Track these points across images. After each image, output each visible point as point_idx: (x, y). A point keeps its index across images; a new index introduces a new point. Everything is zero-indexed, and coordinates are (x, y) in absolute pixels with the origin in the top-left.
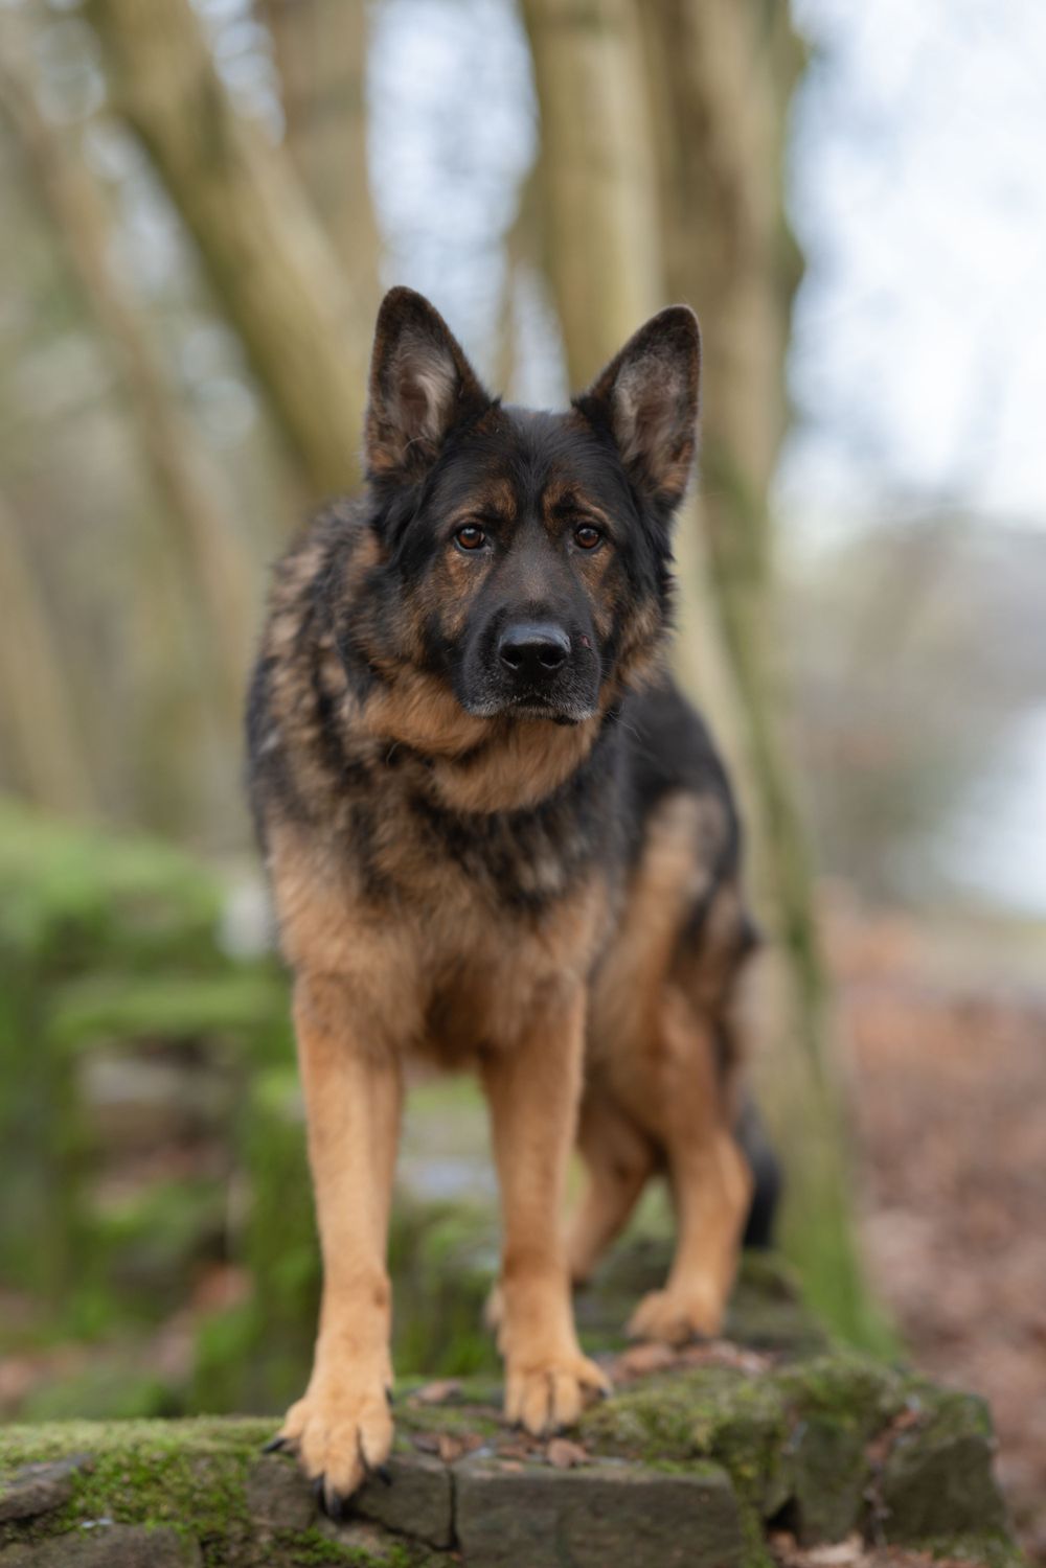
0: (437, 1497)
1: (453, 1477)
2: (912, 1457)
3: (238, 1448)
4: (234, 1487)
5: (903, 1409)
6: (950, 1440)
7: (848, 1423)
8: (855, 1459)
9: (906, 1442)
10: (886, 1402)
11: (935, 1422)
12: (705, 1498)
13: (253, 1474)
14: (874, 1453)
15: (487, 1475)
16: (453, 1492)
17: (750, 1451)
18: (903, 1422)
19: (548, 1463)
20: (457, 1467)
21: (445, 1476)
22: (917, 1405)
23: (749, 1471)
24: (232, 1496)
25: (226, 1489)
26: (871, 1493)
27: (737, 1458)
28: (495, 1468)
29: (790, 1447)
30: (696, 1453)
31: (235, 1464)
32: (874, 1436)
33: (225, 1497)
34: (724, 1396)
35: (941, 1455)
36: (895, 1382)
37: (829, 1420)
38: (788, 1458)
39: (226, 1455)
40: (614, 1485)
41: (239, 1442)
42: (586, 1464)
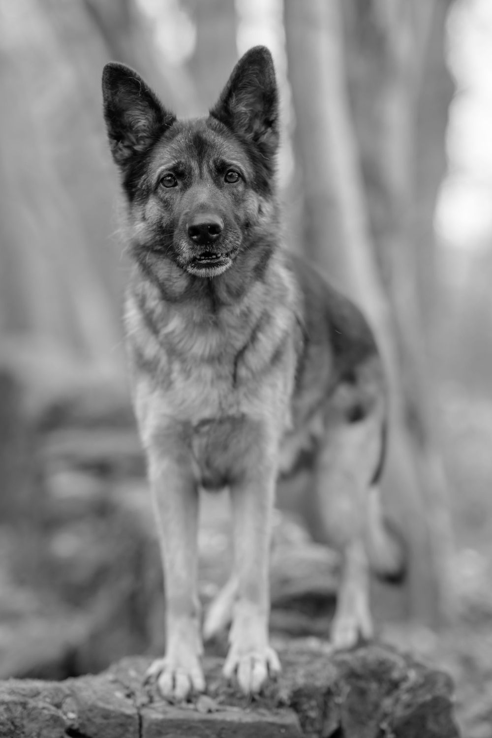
0: (131, 729)
1: (141, 718)
2: (408, 706)
3: (22, 700)
4: (18, 722)
5: (405, 679)
6: (428, 697)
7: (374, 686)
8: (377, 706)
9: (405, 697)
10: (396, 675)
11: (422, 686)
12: (283, 731)
13: (29, 714)
14: (387, 703)
15: (160, 716)
16: (141, 725)
17: (313, 703)
18: (405, 686)
19: (196, 710)
20: (144, 712)
21: (137, 717)
22: (413, 675)
23: (313, 714)
24: (16, 727)
25: (13, 723)
26: (384, 726)
27: (305, 707)
28: (165, 713)
29: (340, 700)
30: (281, 704)
31: (20, 709)
32: (389, 693)
33: (12, 728)
34: (301, 672)
35: (424, 705)
36: (401, 663)
37: (362, 684)
38: (338, 706)
39: (15, 703)
40: (231, 723)
41: (24, 696)
42: (217, 711)
